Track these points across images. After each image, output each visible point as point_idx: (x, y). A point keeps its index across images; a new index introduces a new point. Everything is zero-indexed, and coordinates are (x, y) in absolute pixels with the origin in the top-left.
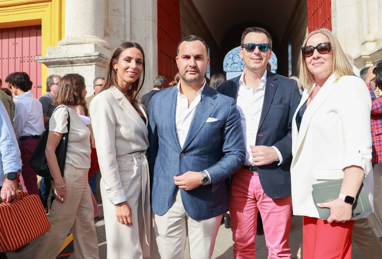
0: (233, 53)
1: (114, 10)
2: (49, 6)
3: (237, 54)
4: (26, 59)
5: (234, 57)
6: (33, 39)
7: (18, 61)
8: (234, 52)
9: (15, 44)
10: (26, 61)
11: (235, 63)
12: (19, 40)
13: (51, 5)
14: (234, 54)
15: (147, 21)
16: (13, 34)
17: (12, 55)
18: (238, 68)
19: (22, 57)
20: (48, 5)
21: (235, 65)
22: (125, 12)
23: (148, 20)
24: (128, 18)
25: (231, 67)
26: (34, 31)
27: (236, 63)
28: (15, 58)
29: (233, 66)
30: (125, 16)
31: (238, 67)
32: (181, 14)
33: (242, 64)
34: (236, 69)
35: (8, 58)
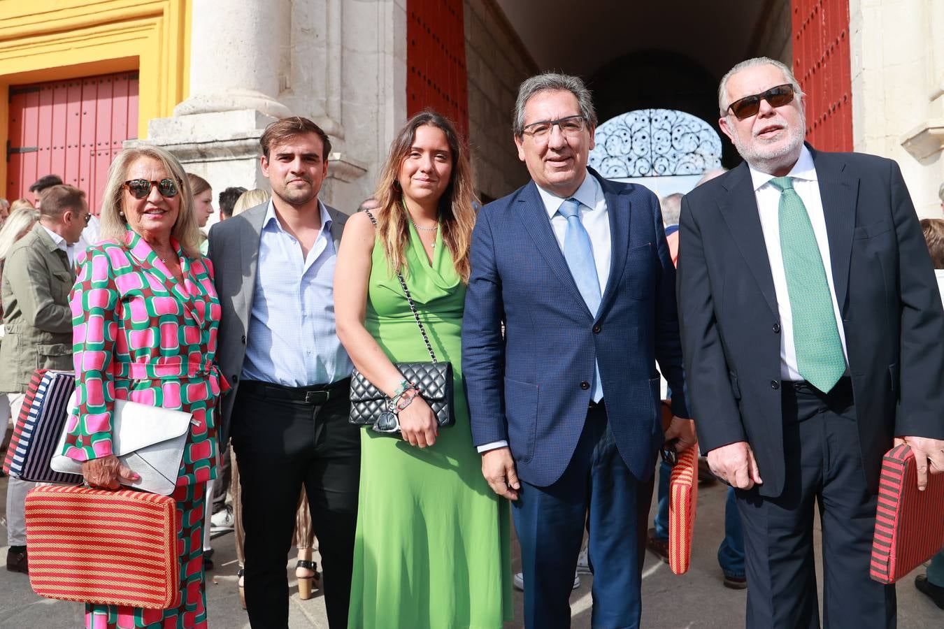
0: (607, 131)
1: (303, 30)
2: (157, 27)
3: (617, 133)
4: (103, 148)
5: (609, 140)
6: (120, 101)
7: (86, 152)
8: (610, 130)
9: (81, 114)
10: (103, 153)
11: (612, 157)
12: (88, 105)
13: (162, 22)
14: (610, 133)
15: (381, 55)
16: (75, 91)
17: (73, 140)
18: (619, 170)
19: (95, 144)
20: (155, 24)
21: (612, 162)
22: (328, 36)
23: (385, 53)
24: (336, 50)
25: (601, 165)
26: (121, 85)
27: (616, 157)
28: (80, 146)
29: (608, 166)
30: (328, 45)
31: (619, 167)
32: (468, 37)
33: (630, 160)
34: (616, 171)
35: (65, 147)
